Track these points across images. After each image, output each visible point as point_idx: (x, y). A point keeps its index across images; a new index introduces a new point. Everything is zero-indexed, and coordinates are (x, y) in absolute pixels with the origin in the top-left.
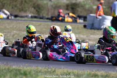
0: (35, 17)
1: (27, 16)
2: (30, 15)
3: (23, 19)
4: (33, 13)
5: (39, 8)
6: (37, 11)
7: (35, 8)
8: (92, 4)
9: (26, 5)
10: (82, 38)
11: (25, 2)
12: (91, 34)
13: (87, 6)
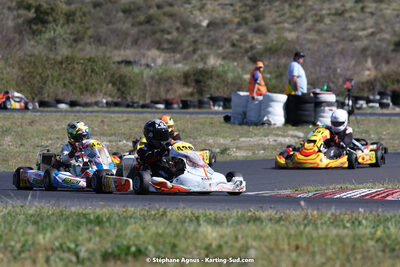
0: (116, 104)
1: (97, 104)
2: (104, 101)
3: (90, 109)
4: (110, 95)
5: (124, 84)
6: (119, 90)
7: (114, 84)
8: (240, 70)
9: (95, 78)
10: (222, 144)
11: (93, 70)
12: (242, 136)
13: (230, 75)
